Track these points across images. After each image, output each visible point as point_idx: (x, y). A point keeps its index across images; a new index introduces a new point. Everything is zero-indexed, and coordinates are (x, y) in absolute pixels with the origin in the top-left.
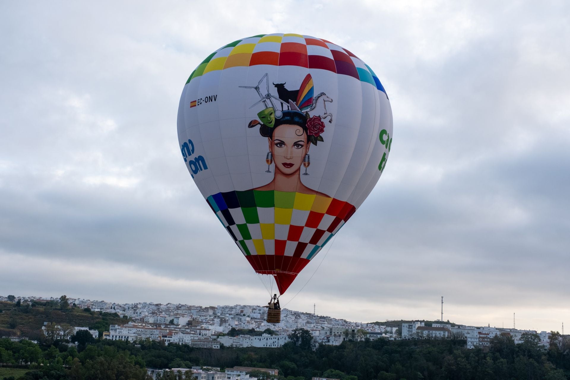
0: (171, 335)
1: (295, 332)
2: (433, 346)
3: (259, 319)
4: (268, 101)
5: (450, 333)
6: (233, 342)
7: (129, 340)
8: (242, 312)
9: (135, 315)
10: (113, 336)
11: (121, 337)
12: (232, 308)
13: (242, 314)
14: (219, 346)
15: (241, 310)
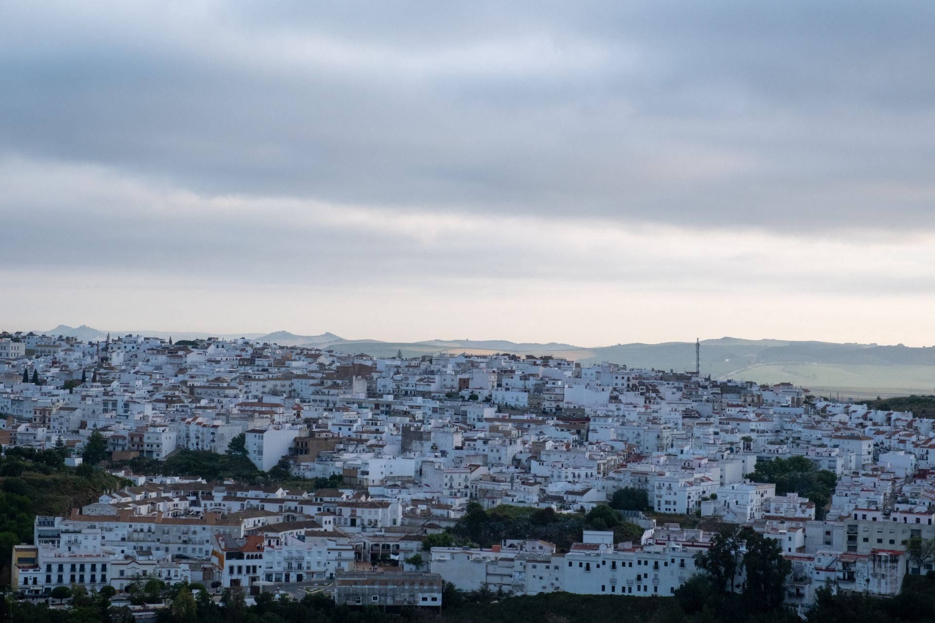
0: (257, 546)
6: (488, 574)
7: (108, 581)
10: (49, 568)
11: (78, 567)
14: (439, 596)
15: (460, 379)
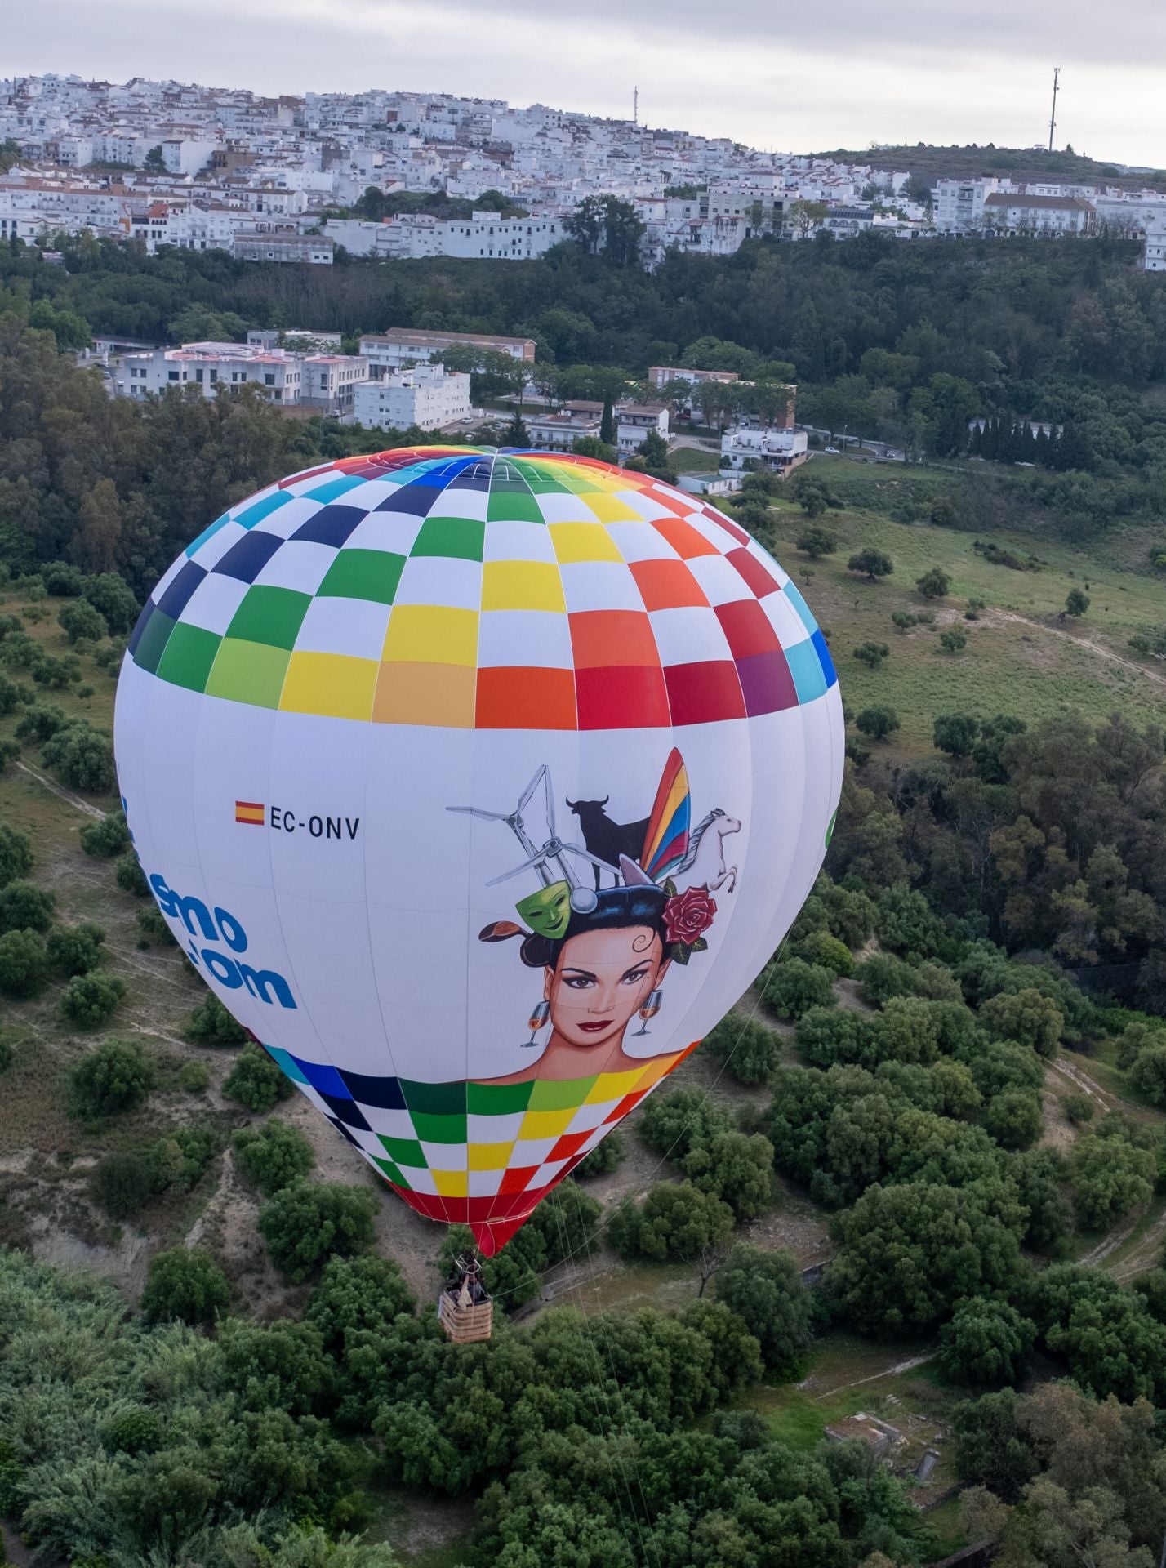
0: (163, 215)
1: (587, 210)
2: (1037, 260)
3: (451, 143)
4: (552, 863)
5: (1093, 217)
6: (378, 240)
7: (19, 235)
8: (392, 116)
9: (23, 130)
12: (357, 103)
13: (393, 125)
14: (331, 255)
15: (389, 111)
